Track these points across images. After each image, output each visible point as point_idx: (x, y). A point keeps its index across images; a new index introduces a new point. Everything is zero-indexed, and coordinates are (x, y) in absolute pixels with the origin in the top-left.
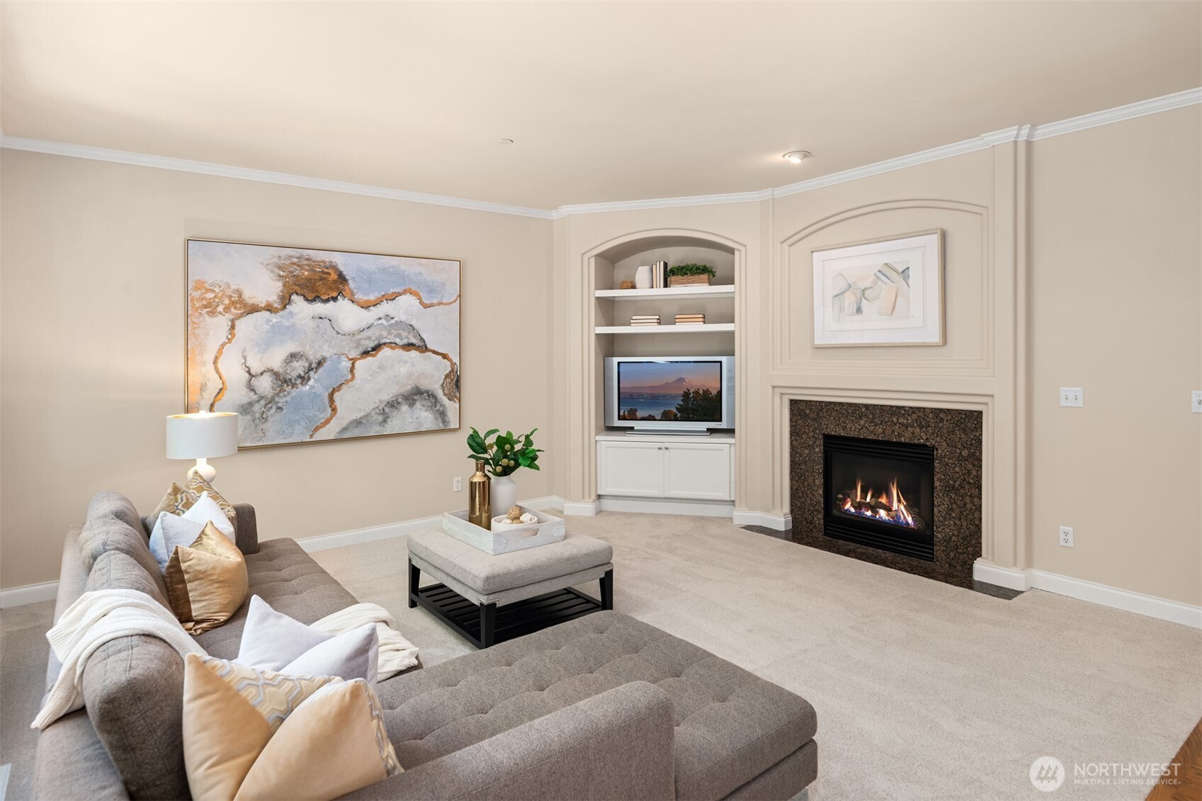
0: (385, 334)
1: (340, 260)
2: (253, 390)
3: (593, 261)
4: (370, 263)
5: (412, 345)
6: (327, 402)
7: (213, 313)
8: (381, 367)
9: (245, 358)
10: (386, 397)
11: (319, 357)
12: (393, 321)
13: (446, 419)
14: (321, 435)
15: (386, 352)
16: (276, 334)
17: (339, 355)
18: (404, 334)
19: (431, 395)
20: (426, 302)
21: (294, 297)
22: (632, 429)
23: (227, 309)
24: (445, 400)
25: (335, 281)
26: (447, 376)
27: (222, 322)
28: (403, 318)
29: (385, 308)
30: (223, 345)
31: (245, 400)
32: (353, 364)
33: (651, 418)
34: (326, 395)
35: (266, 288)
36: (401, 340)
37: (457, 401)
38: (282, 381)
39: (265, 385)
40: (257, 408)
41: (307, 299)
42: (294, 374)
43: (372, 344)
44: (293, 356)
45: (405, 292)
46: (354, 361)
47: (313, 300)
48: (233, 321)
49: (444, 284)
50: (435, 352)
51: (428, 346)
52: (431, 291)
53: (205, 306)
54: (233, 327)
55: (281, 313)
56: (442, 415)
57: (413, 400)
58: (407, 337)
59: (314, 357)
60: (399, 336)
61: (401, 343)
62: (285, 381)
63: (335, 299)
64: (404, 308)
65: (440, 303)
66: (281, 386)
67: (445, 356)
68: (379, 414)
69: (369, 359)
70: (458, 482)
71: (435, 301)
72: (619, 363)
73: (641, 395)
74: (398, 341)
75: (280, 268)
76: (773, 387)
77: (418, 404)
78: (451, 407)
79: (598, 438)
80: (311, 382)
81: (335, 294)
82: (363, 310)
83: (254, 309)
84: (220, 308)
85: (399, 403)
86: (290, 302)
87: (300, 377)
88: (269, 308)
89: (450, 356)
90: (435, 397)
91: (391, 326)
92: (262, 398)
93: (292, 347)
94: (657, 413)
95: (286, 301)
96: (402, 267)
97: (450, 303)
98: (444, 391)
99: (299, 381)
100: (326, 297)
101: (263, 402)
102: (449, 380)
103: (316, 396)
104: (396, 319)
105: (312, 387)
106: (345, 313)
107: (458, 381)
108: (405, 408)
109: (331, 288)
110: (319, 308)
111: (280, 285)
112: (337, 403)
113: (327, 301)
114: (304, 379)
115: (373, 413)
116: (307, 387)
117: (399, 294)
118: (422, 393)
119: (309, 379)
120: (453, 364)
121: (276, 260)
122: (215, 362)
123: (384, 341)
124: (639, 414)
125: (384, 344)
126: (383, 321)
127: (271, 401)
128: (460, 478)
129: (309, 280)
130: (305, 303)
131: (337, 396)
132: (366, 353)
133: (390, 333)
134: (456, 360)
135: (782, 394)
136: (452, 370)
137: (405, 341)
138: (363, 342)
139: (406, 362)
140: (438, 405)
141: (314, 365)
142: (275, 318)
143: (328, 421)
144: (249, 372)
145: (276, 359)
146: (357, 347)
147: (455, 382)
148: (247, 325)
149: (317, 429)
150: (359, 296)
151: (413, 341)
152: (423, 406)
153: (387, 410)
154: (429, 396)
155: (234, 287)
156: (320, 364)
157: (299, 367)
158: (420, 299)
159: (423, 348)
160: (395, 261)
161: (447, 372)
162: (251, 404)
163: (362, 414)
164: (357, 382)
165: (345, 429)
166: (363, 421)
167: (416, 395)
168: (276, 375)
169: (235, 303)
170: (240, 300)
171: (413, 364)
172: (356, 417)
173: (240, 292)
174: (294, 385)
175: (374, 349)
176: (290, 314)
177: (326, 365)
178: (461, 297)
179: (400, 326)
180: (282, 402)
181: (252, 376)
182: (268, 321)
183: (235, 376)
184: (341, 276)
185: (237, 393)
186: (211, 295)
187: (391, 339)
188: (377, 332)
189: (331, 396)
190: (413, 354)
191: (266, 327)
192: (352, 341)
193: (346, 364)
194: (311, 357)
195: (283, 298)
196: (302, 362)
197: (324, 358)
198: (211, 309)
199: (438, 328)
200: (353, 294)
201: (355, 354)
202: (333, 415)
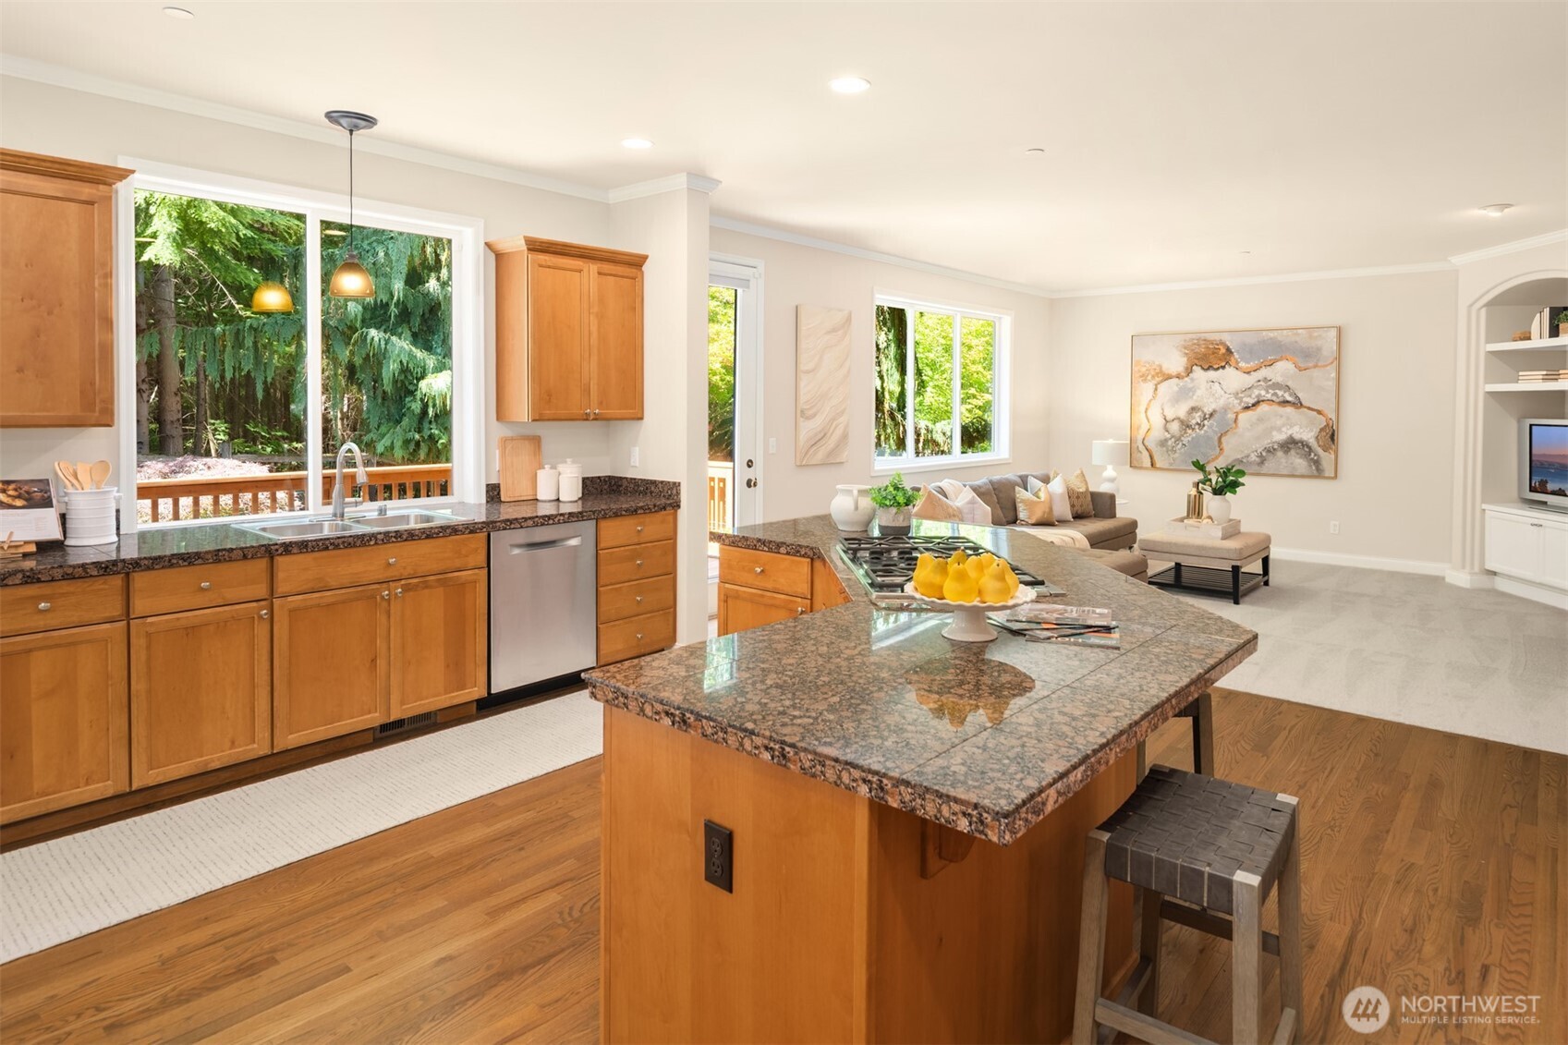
0: (1263, 393)
1: (1227, 339)
2: (1167, 431)
3: (1483, 311)
4: (1251, 338)
5: (1288, 402)
6: (1216, 443)
7: (1145, 380)
8: (1260, 420)
9: (1163, 409)
10: (1266, 443)
11: (1211, 410)
12: (1270, 383)
13: (1321, 467)
15: (1263, 408)
16: (1184, 393)
17: (1225, 409)
18: (1280, 393)
19: (1304, 444)
20: (1302, 365)
21: (1194, 368)
22: (1542, 503)
23: (1153, 377)
24: (1320, 451)
25: (1224, 354)
26: (1322, 430)
27: (1149, 387)
28: (1279, 380)
29: (1264, 373)
30: (1150, 401)
31: (1163, 438)
32: (1237, 416)
34: (1216, 438)
35: (1176, 363)
36: (1278, 398)
37: (1332, 453)
38: (1186, 425)
39: (1175, 427)
40: (1170, 443)
41: (1203, 368)
42: (1194, 422)
43: (1252, 401)
44: (1194, 409)
45: (1281, 359)
46: (1237, 414)
47: (1208, 369)
48: (1156, 385)
49: (1318, 349)
50: (1309, 408)
51: (1303, 403)
52: (1307, 356)
53: (1141, 377)
54: (1156, 389)
55: (1186, 379)
56: (1317, 463)
57: (1288, 448)
58: (1282, 396)
59: (1208, 410)
60: (1275, 394)
61: (1278, 400)
62: (1188, 427)
63: (1223, 367)
64: (1282, 370)
65: (1315, 366)
66: (1185, 430)
67: (1319, 412)
68: (1257, 457)
69: (1250, 413)
70: (1335, 525)
71: (1311, 365)
72: (1531, 426)
74: (1274, 398)
75: (1185, 348)
77: (1293, 452)
78: (1327, 459)
79: (1484, 506)
80: (1205, 428)
81: (1223, 364)
82: (1246, 375)
83: (1169, 377)
84: (1149, 377)
85: (1274, 449)
86: (1191, 372)
87: (1198, 424)
88: (1178, 377)
89: (1326, 412)
90: (1310, 448)
91: (1267, 387)
92: (1173, 437)
93: (1191, 403)
95: (1189, 371)
96: (1279, 339)
97: (1326, 366)
98: (1318, 443)
99: (1197, 427)
100: (1216, 366)
101: (1173, 440)
102: (1324, 434)
103: (1209, 438)
104: (1273, 381)
105: (1206, 432)
106: (1232, 379)
107: (1332, 437)
108: (1280, 453)
109: (1220, 360)
110: (1211, 374)
111: (1185, 359)
112: (1224, 445)
113: (1218, 369)
114: (1201, 426)
115: (1252, 455)
116: (1203, 432)
117: (1276, 361)
118: (1297, 443)
119: (1204, 426)
120: (1327, 419)
121: (1183, 343)
122: (1146, 412)
123: (1261, 399)
125: (1263, 401)
126: (1262, 383)
127: (1178, 439)
128: (1337, 523)
129: (1205, 355)
130: (1202, 372)
131: (1223, 439)
132: (1247, 408)
133: (1268, 392)
134: (1331, 416)
136: (1328, 425)
137: (1281, 399)
138: (1244, 399)
139: (1281, 416)
140: (1313, 454)
141: (1207, 416)
142: (1181, 383)
143: (1216, 457)
144: (1165, 419)
145: (1182, 411)
146: (1240, 404)
147: (1331, 436)
148: (1164, 387)
149: (1208, 462)
150: (1242, 364)
151: (1289, 399)
152: (1298, 454)
153: (1264, 454)
154: (1303, 446)
155: (1157, 363)
156: (1211, 415)
157: (1197, 417)
158: (1295, 363)
159: (1298, 404)
160: (1272, 335)
161: (1322, 426)
162: (1166, 440)
163: (1243, 455)
164: (1240, 430)
166: (1244, 460)
167: (1291, 444)
168: (1182, 422)
169: (1157, 373)
170: (1161, 372)
171: (1288, 418)
172: (1239, 457)
173: (1160, 367)
174: (1193, 429)
175: (1253, 405)
176: (1192, 380)
177: (1216, 416)
178: (1338, 358)
179: (1277, 386)
180: (1185, 440)
181: (1167, 422)
182: (1177, 385)
183: (1157, 421)
184: (1228, 350)
185: (1157, 433)
186: (1144, 369)
187: (1269, 396)
188: (1256, 392)
189: (1220, 439)
190: (1289, 409)
191: (1176, 389)
192: (1236, 398)
193: (1231, 416)
194: (1205, 410)
195: (1187, 369)
196: (1199, 414)
197: (1215, 411)
198: (1144, 377)
199: (1315, 388)
200: (1237, 363)
201: (1239, 408)
202: (1220, 454)
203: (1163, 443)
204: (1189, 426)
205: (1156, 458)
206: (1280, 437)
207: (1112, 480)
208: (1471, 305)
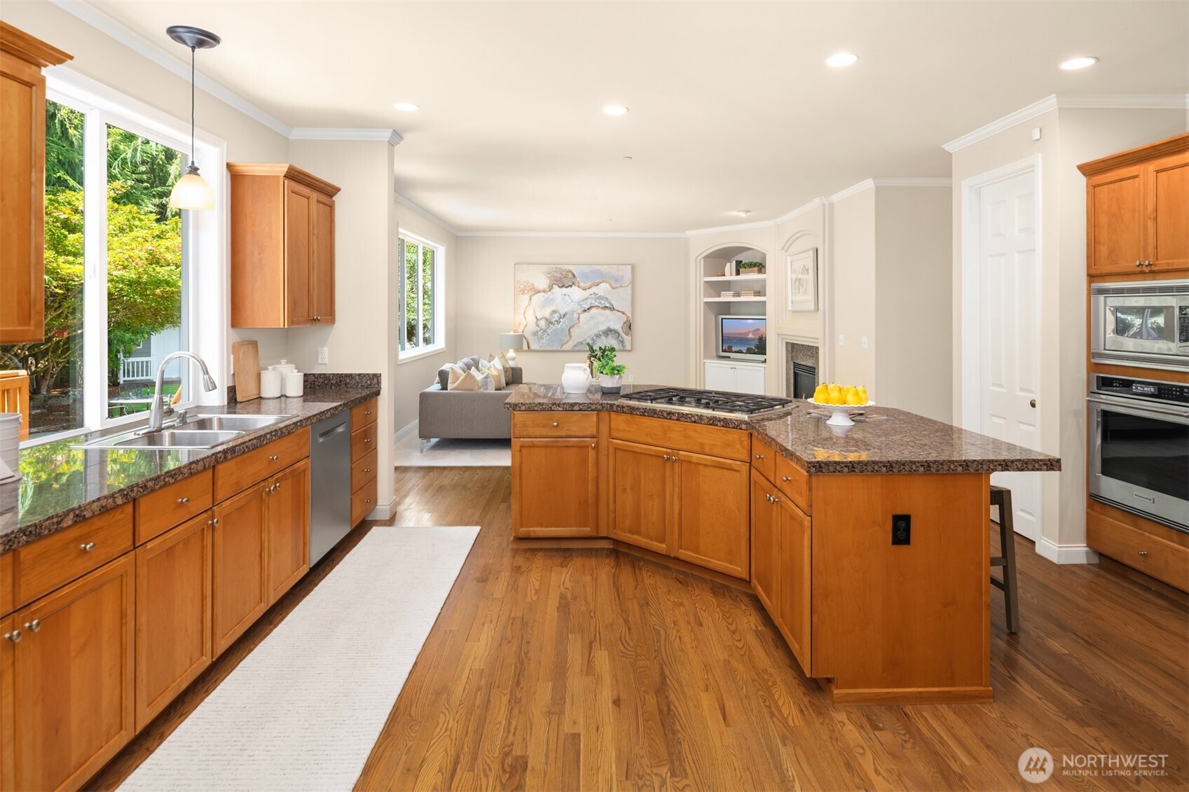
0: (593, 302)
1: (572, 268)
2: (538, 326)
3: (702, 260)
4: (586, 269)
5: (607, 307)
6: (567, 333)
7: (523, 293)
8: (592, 318)
9: (535, 312)
10: (595, 331)
11: (564, 312)
12: (597, 296)
13: (625, 345)
14: (565, 348)
15: (594, 311)
16: (547, 302)
17: (573, 312)
18: (603, 302)
20: (613, 285)
21: (554, 286)
22: (729, 357)
23: (528, 291)
24: (624, 335)
25: (571, 278)
26: (624, 323)
27: (526, 297)
28: (602, 294)
29: (594, 290)
30: (527, 307)
31: (535, 330)
32: (579, 316)
33: (740, 352)
34: (567, 330)
35: (543, 283)
36: (601, 305)
37: (630, 336)
38: (549, 322)
39: (543, 323)
40: (539, 333)
42: (554, 320)
43: (588, 307)
44: (554, 312)
45: (603, 282)
46: (579, 314)
47: (562, 287)
48: (531, 297)
49: (622, 277)
50: (618, 311)
51: (615, 308)
52: (616, 281)
53: (521, 291)
54: (530, 299)
55: (549, 293)
56: (622, 342)
57: (607, 334)
59: (562, 312)
60: (600, 303)
63: (571, 286)
64: (603, 289)
65: (621, 287)
66: (549, 325)
67: (623, 313)
68: (591, 340)
69: (586, 314)
71: (618, 286)
72: (722, 319)
73: (735, 338)
74: (599, 305)
75: (548, 273)
76: (778, 334)
77: (610, 336)
78: (627, 339)
79: (705, 361)
80: (561, 323)
81: (571, 284)
82: (584, 291)
83: (538, 292)
84: (526, 292)
85: (600, 335)
86: (552, 288)
87: (556, 321)
88: (544, 291)
89: (626, 312)
90: (618, 333)
91: (596, 298)
93: (553, 308)
94: (744, 349)
95: (551, 288)
96: (602, 270)
97: (627, 286)
98: (623, 330)
99: (556, 323)
100: (567, 285)
101: (541, 331)
102: (626, 325)
103: (563, 330)
104: (599, 295)
105: (561, 326)
106: (576, 293)
107: (630, 326)
108: (603, 338)
109: (569, 281)
110: (564, 290)
111: (548, 280)
112: (572, 334)
113: (568, 287)
114: (558, 322)
115: (588, 339)
116: (559, 326)
117: (601, 283)
118: (612, 331)
120: (627, 317)
121: (547, 270)
122: (524, 314)
123: (593, 305)
124: (734, 349)
125: (593, 307)
126: (592, 296)
127: (545, 331)
129: (560, 278)
130: (558, 288)
131: (571, 330)
132: (585, 311)
133: (596, 301)
134: (629, 315)
135: (782, 339)
136: (628, 320)
137: (603, 306)
138: (583, 306)
139: (603, 316)
140: (620, 337)
141: (562, 316)
142: (546, 295)
143: (568, 342)
144: (536, 318)
145: (547, 313)
146: (581, 308)
147: (629, 326)
148: (535, 298)
149: (563, 345)
150: (582, 284)
151: (607, 305)
152: (613, 337)
153: (594, 338)
154: (615, 332)
155: (531, 282)
156: (564, 315)
157: (556, 317)
158: (610, 285)
159: (612, 309)
160: (598, 267)
161: (625, 321)
162: (537, 332)
163: (583, 339)
164: (581, 324)
165: (575, 346)
166: (584, 342)
167: (608, 332)
168: (547, 320)
169: (531, 289)
170: (533, 288)
171: (607, 317)
172: (581, 340)
173: (533, 285)
174: (554, 324)
175: (588, 309)
176: (553, 293)
177: (567, 316)
178: (633, 283)
179: (601, 298)
180: (549, 331)
181: (538, 320)
182: (544, 296)
183: (531, 320)
184: (574, 275)
185: (532, 327)
186: (522, 286)
187: (597, 304)
188: (590, 301)
189: (569, 330)
190: (607, 311)
191: (543, 299)
192: (579, 305)
193: (576, 316)
194: (561, 312)
195: (549, 286)
196: (557, 315)
197: (566, 313)
198: (523, 292)
199: (621, 300)
200: (579, 283)
201: (580, 311)
202: (570, 339)
203: (535, 334)
204: (551, 323)
205: (531, 344)
206: (604, 328)
207: (513, 359)
208: (696, 257)
